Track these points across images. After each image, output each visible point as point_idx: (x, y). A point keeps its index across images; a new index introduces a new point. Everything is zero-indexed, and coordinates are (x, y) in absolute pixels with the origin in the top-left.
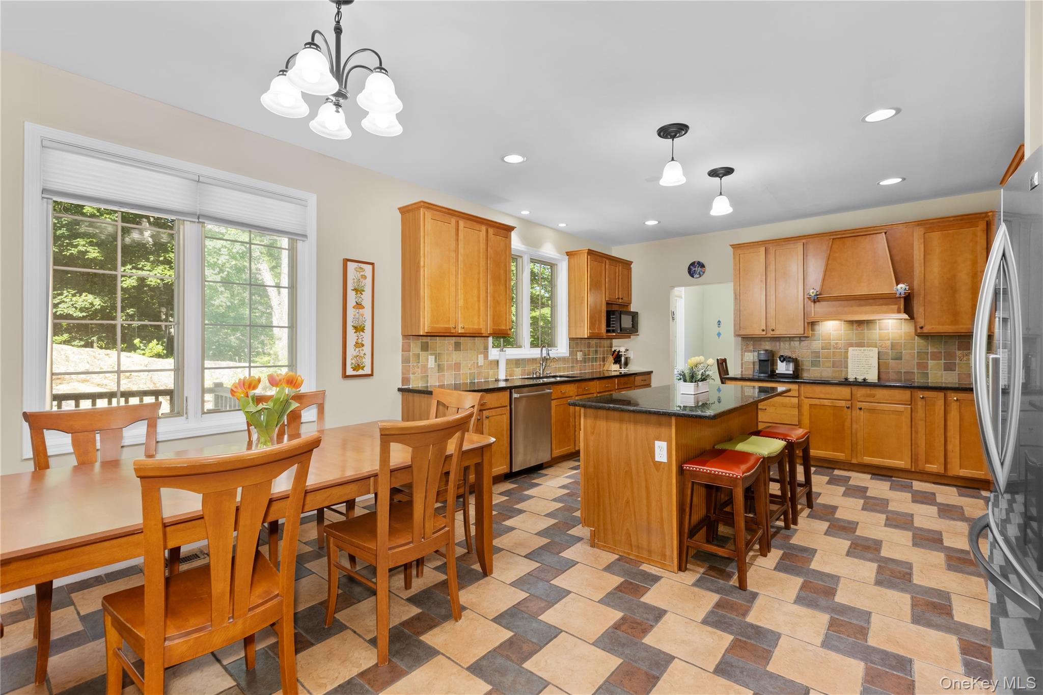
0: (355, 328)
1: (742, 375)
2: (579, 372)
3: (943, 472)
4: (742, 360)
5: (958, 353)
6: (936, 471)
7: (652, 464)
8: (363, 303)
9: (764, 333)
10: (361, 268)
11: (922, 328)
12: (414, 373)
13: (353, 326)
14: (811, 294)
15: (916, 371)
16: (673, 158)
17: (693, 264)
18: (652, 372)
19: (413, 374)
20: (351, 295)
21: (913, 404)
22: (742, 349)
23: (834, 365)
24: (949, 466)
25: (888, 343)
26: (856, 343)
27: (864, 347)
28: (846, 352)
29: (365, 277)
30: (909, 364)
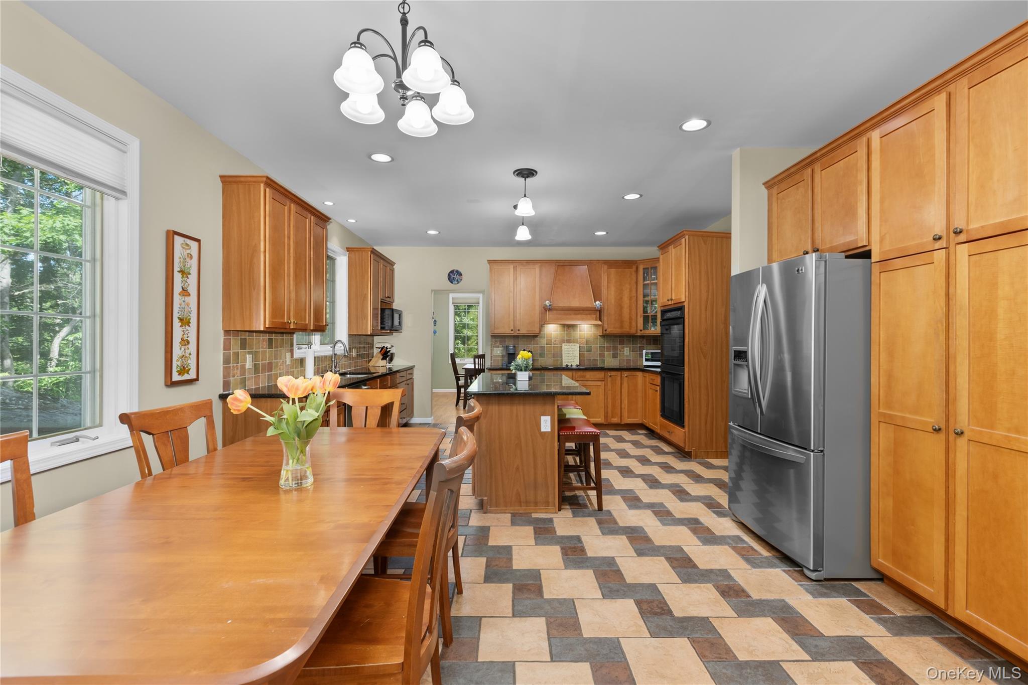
0: (181, 320)
1: (491, 366)
2: (354, 368)
3: (620, 422)
4: (491, 354)
5: (619, 347)
6: (616, 422)
7: (538, 434)
8: (189, 290)
9: (512, 332)
10: (187, 245)
11: (606, 330)
12: (234, 376)
13: (178, 317)
14: (547, 304)
15: (598, 359)
16: (525, 195)
17: (452, 272)
18: (414, 366)
20: (178, 277)
21: (605, 380)
22: (491, 345)
23: (554, 356)
24: (622, 418)
25: (585, 340)
26: (567, 340)
27: (571, 343)
28: (561, 347)
29: (191, 257)
30: (594, 355)
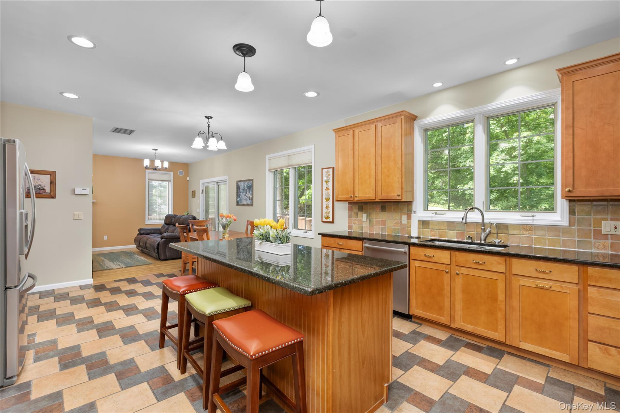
0: (326, 199)
8: (329, 188)
10: (328, 171)
13: (325, 198)
19: (354, 224)
20: (324, 184)
29: (329, 175)
